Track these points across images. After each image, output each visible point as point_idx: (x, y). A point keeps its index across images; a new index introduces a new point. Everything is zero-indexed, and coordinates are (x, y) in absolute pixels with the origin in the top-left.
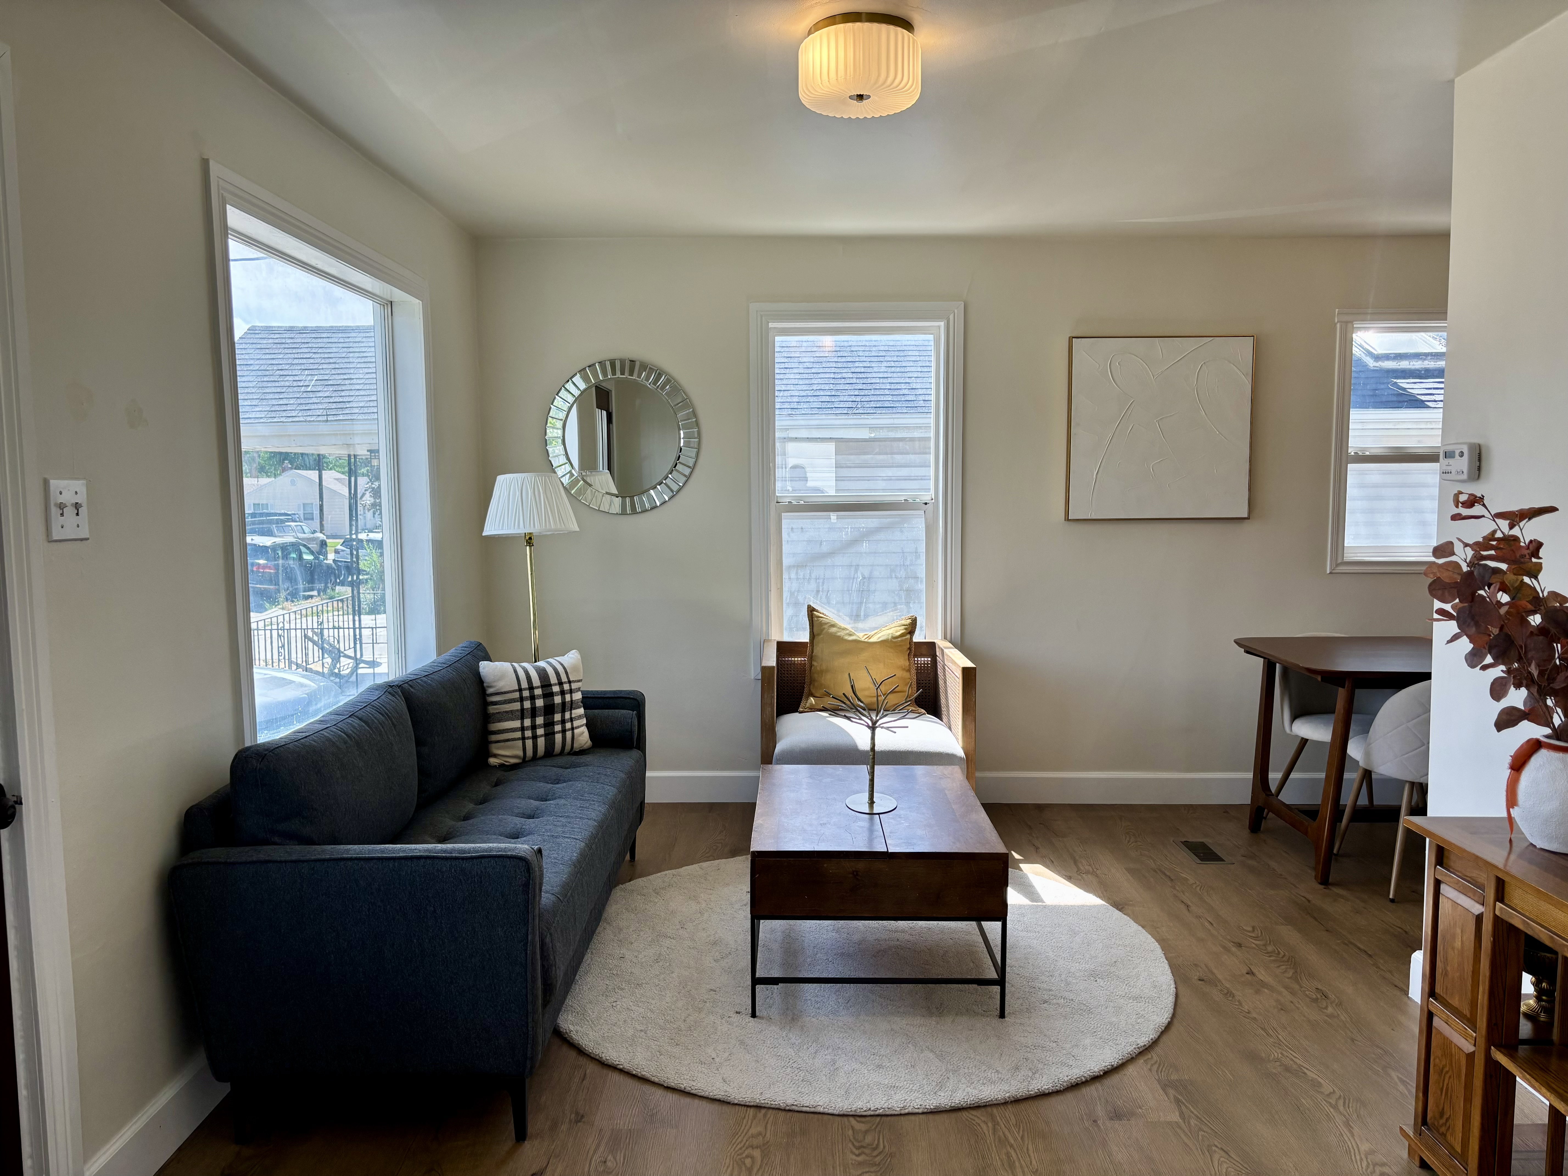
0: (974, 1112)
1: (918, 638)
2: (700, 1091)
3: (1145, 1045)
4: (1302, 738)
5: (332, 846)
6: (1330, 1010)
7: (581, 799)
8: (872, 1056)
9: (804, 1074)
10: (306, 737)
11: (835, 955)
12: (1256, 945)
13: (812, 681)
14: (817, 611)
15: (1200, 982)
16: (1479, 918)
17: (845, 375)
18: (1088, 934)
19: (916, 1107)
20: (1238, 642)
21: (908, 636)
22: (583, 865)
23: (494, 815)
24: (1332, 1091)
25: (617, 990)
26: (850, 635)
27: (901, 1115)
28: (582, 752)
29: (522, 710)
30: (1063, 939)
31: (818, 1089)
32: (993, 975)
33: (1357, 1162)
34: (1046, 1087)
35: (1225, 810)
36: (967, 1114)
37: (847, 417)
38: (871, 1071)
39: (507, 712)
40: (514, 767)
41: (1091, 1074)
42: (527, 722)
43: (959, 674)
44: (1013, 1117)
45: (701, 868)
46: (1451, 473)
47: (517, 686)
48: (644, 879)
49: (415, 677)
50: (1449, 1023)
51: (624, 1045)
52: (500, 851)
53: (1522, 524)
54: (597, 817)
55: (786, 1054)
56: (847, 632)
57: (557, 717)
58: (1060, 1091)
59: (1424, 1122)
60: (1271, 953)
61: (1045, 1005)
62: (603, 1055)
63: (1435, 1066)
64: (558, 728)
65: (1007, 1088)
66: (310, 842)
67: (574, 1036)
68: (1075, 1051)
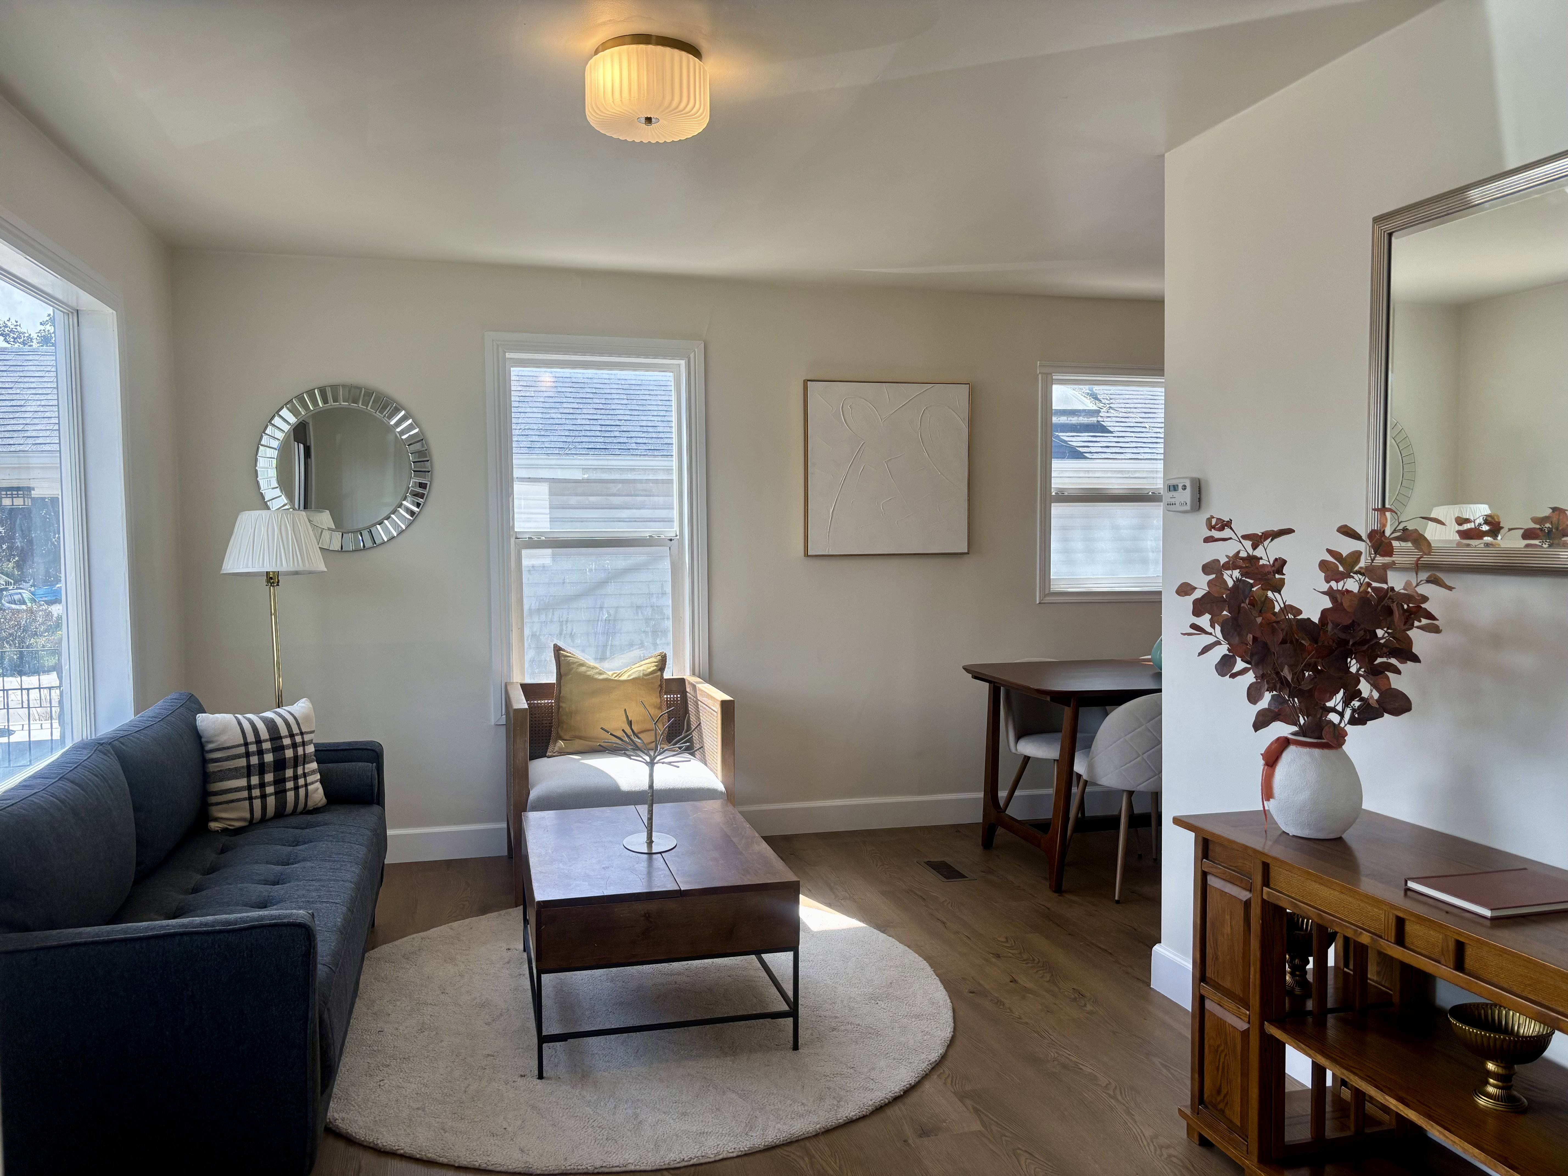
0: (786, 1148)
1: (667, 675)
2: (497, 1166)
3: (936, 1061)
4: (1025, 756)
5: (58, 931)
6: (1089, 1007)
7: (329, 861)
8: (675, 1104)
9: (606, 1132)
10: (13, 805)
11: (614, 1005)
12: (1012, 954)
13: (560, 723)
14: (564, 650)
15: (971, 994)
16: (1247, 904)
17: (554, 416)
18: (860, 958)
19: (730, 1151)
20: (967, 669)
21: (659, 673)
22: (349, 931)
23: (230, 884)
24: (1108, 1082)
25: (381, 1068)
26: (600, 674)
27: (715, 1161)
28: (316, 810)
29: (249, 766)
30: (836, 965)
31: (625, 1146)
32: (785, 1007)
33: (1145, 1147)
34: (853, 1114)
35: (957, 830)
36: (782, 1151)
37: (559, 457)
38: (677, 1120)
39: (230, 770)
40: (238, 831)
41: (893, 1095)
42: (255, 780)
43: (717, 708)
44: (827, 1149)
45: (452, 929)
46: (1175, 504)
47: (242, 740)
48: (390, 945)
49: (126, 733)
50: (1221, 1004)
51: (401, 1127)
52: (274, 919)
53: (1266, 543)
54: (352, 878)
55: (584, 1114)
56: (597, 671)
57: (289, 773)
58: (867, 1115)
59: (1201, 1101)
60: (1027, 960)
61: (835, 1032)
62: (379, 1142)
63: (1210, 1046)
64: (290, 785)
65: (816, 1120)
66: (26, 929)
67: (340, 1125)
68: (873, 1074)
